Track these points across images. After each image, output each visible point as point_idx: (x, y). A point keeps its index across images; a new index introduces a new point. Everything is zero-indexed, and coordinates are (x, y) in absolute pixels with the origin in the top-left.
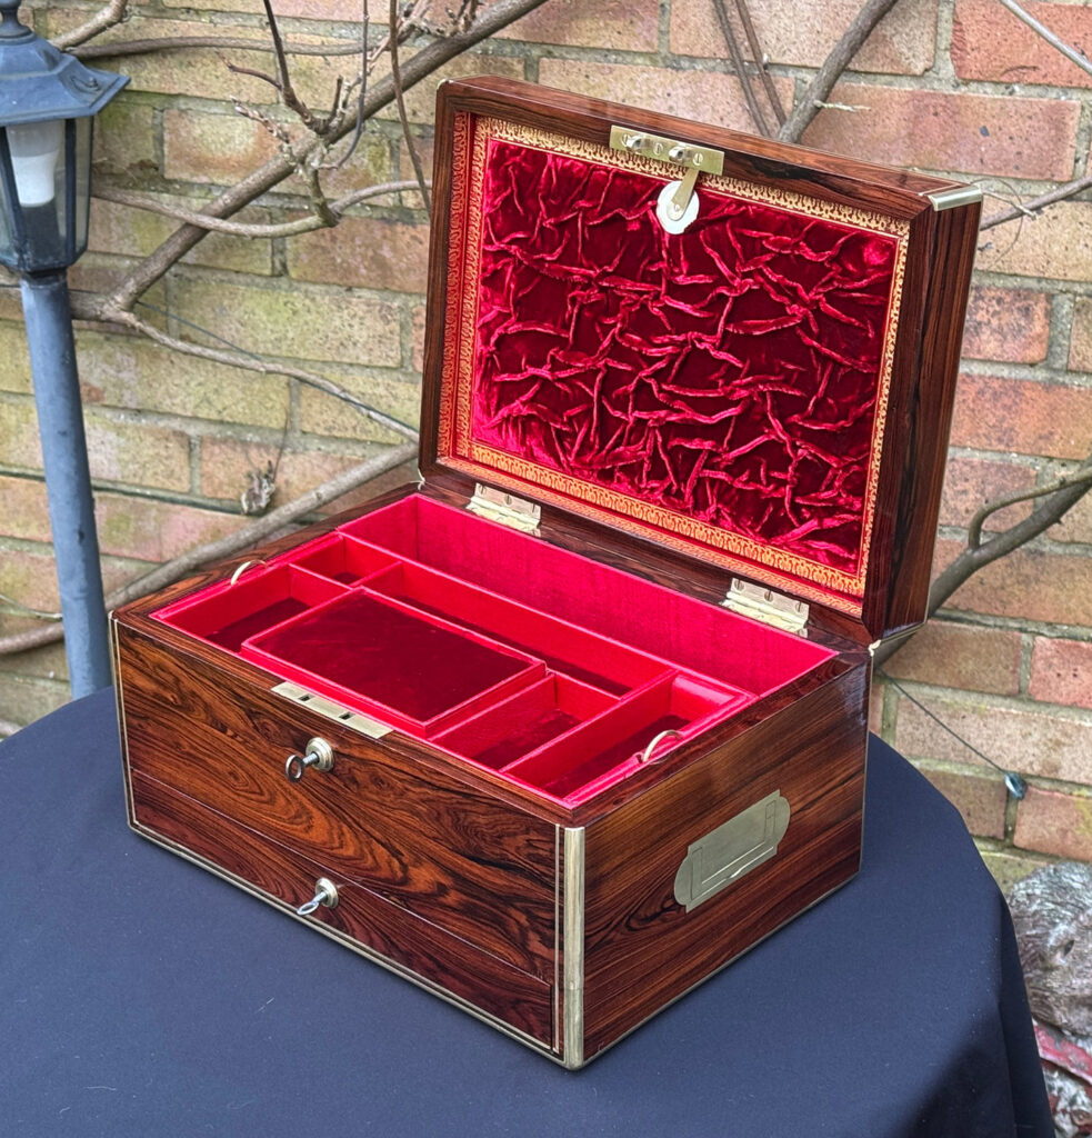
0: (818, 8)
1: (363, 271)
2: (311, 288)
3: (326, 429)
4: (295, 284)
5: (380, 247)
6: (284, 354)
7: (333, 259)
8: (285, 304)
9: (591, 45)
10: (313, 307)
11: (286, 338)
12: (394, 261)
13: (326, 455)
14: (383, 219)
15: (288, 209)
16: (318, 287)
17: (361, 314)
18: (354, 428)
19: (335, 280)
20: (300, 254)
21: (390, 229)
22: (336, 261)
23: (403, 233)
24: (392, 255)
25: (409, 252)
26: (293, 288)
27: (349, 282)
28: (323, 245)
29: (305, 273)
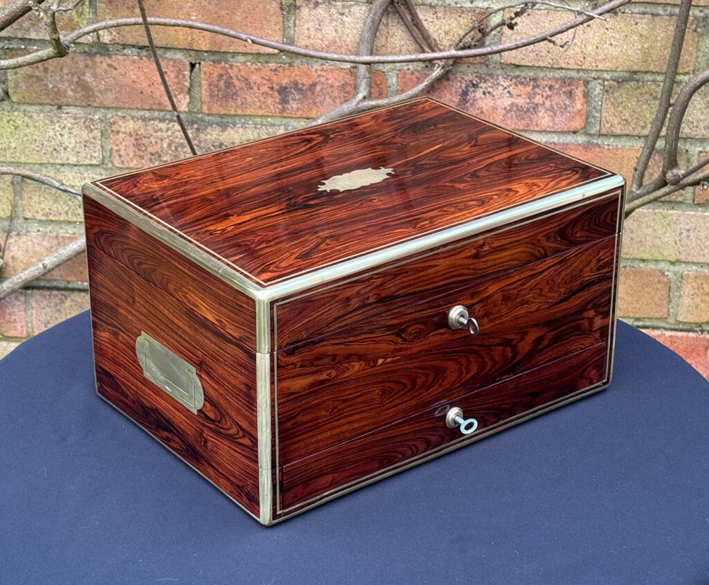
1: (70, 93)
2: (29, 108)
3: (44, 215)
4: (16, 106)
5: (84, 74)
6: (9, 160)
7: (46, 85)
8: (8, 122)
10: (30, 123)
11: (10, 147)
12: (94, 84)
13: (44, 235)
14: (85, 52)
15: (8, 49)
16: (34, 107)
17: (69, 125)
18: (67, 213)
19: (49, 101)
20: (19, 83)
21: (91, 60)
22: (48, 86)
23: (102, 62)
24: (93, 79)
25: (107, 76)
26: (14, 109)
27: (59, 102)
28: (38, 74)
29: (24, 97)
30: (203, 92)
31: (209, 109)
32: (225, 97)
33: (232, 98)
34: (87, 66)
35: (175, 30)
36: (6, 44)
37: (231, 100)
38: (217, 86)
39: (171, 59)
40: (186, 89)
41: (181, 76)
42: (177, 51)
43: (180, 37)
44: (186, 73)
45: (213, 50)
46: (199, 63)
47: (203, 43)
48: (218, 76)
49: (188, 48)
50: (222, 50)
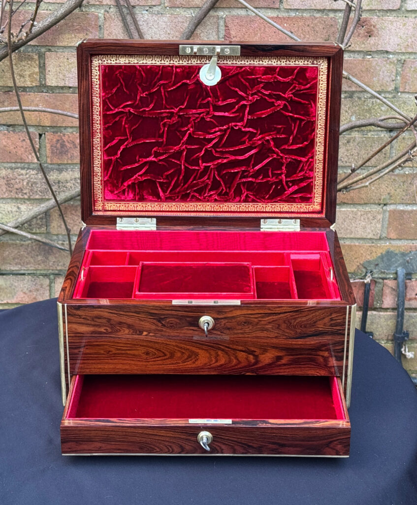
0: (168, 24)
9: (69, 45)
30: (47, 150)
31: (51, 161)
32: (61, 153)
33: (65, 154)
35: (30, 115)
37: (64, 155)
38: (56, 147)
40: (37, 149)
42: (31, 127)
43: (33, 119)
44: (37, 140)
45: (53, 126)
46: (45, 134)
47: (47, 122)
48: (56, 141)
49: (38, 125)
50: (59, 125)
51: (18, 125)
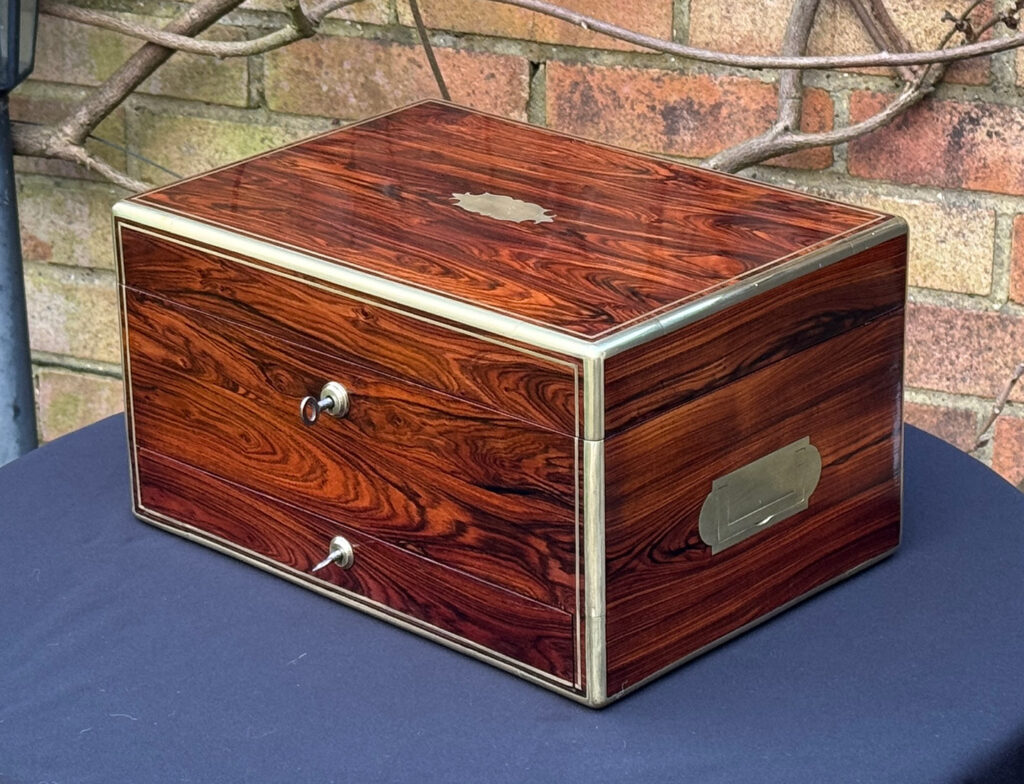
1: (353, 101)
2: (293, 121)
4: (274, 117)
5: (373, 72)
7: (319, 86)
8: (263, 140)
12: (388, 88)
14: (377, 38)
15: (267, 29)
16: (300, 120)
19: (320, 111)
20: (279, 81)
21: (384, 51)
22: (321, 88)
23: (399, 55)
24: (387, 81)
25: (406, 76)
26: (272, 121)
27: (336, 115)
28: (307, 70)
29: (285, 104)
30: (548, 108)
32: (581, 118)
33: (592, 121)
34: (378, 60)
35: (509, 10)
36: (265, 21)
37: (589, 124)
38: (569, 100)
39: (502, 55)
40: (523, 103)
41: (515, 82)
42: (511, 43)
43: (516, 21)
44: (523, 77)
45: (565, 44)
46: (545, 63)
47: (551, 33)
48: (571, 85)
49: (528, 38)
50: (579, 45)
51: (480, 35)
